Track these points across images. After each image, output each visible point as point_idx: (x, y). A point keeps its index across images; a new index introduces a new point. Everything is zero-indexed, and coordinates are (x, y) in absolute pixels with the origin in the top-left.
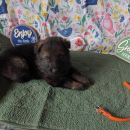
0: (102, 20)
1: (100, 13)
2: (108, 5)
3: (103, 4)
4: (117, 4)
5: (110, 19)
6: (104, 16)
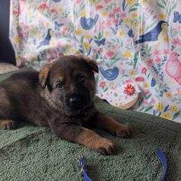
0: (165, 62)
2: (176, 42)
5: (178, 61)
6: (168, 56)
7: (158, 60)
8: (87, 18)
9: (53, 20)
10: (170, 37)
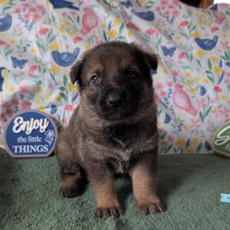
0: (171, 95)
1: (165, 84)
2: (175, 74)
3: (166, 72)
4: (188, 70)
6: (173, 88)
7: (163, 94)
8: (61, 52)
9: (7, 54)
10: (168, 70)
